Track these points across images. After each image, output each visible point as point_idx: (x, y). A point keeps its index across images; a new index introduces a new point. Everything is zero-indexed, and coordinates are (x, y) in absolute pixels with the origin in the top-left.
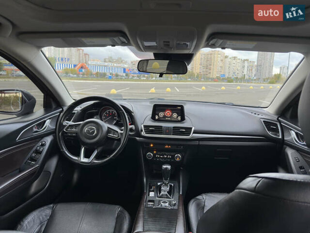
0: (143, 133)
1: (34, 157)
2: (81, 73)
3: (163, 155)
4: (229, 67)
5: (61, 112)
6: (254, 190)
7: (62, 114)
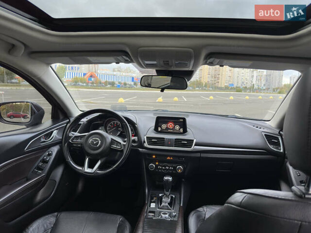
0: (146, 145)
1: (41, 166)
2: (90, 82)
3: (165, 166)
4: (238, 77)
5: (67, 123)
6: (240, 205)
7: (69, 125)
